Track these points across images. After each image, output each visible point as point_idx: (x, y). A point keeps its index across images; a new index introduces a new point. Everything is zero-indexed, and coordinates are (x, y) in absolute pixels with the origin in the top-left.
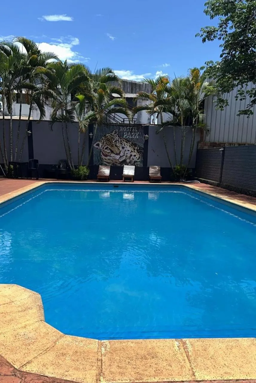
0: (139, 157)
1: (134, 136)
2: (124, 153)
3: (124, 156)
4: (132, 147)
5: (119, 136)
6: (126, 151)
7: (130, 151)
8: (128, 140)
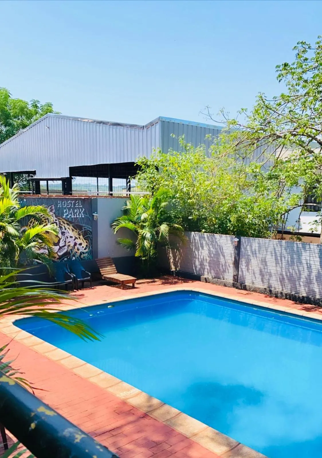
0: (87, 246)
1: (77, 214)
2: (65, 242)
3: (65, 245)
4: (76, 232)
5: (57, 215)
6: (67, 237)
7: (74, 238)
8: (69, 222)
